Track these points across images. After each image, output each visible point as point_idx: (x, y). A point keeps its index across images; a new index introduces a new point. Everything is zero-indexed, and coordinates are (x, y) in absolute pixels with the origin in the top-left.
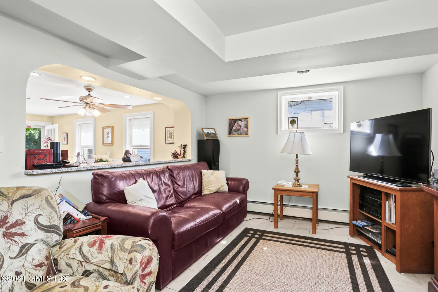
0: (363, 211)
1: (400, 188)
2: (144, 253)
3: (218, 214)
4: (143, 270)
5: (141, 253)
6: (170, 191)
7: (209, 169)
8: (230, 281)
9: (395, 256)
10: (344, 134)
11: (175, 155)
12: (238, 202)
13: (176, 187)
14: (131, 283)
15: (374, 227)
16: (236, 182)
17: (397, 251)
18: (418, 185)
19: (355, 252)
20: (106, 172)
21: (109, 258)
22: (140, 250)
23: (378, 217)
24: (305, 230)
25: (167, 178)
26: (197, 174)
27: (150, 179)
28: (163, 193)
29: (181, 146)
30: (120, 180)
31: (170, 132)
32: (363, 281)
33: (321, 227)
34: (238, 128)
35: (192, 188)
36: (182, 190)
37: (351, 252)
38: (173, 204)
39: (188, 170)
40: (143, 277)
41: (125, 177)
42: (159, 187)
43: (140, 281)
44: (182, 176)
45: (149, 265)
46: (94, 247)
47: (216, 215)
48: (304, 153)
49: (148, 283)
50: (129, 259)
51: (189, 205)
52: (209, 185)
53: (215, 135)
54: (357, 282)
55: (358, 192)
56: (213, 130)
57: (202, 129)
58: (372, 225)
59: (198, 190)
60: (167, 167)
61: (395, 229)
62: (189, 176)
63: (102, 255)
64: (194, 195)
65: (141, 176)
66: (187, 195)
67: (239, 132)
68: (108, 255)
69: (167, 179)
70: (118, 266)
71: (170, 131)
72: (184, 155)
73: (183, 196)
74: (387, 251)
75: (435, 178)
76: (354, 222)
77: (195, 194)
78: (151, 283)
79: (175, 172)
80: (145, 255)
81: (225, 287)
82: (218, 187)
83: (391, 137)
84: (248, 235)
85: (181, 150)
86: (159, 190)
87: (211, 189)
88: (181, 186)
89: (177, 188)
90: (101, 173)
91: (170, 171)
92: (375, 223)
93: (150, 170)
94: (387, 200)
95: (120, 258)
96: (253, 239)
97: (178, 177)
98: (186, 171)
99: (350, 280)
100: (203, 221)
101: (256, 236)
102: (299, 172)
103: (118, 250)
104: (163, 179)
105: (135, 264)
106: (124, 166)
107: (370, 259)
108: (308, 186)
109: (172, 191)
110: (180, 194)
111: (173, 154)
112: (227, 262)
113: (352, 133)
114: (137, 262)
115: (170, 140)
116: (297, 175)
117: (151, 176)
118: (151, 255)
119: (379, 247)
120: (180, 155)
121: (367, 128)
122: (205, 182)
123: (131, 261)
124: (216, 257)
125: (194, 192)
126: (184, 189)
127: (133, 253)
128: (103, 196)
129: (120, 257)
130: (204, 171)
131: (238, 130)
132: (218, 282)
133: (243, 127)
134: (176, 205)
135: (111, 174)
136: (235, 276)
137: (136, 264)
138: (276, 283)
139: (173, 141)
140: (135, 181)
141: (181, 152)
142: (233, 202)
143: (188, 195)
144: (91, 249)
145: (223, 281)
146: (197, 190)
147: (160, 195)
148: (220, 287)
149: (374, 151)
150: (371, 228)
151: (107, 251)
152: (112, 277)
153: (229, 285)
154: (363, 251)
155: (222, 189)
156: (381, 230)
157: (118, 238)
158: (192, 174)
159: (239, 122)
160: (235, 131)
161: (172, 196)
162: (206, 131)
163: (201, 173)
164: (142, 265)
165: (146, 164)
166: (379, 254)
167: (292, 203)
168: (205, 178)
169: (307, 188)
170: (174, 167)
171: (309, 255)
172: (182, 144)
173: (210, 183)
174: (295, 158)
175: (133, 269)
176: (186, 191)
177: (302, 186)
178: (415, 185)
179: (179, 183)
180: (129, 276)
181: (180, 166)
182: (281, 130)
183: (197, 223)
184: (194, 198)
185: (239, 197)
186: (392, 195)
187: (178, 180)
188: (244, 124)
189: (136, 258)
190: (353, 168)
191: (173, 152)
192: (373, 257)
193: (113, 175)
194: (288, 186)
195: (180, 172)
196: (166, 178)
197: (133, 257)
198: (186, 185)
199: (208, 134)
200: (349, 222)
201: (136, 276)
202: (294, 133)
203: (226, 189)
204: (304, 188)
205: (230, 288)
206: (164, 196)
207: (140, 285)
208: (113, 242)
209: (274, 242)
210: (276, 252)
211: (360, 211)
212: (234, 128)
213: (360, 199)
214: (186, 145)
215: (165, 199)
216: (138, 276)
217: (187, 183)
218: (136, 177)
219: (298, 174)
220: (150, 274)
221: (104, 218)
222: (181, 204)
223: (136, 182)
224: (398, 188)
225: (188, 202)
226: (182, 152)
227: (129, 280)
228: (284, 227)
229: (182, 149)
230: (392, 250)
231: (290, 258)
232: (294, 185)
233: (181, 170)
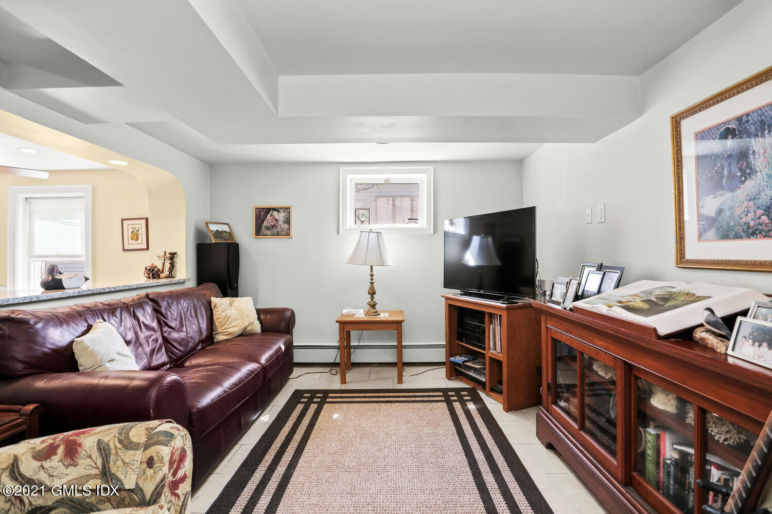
0: (462, 341)
1: (507, 306)
2: (173, 444)
3: (256, 370)
4: (174, 474)
5: (169, 445)
6: (157, 340)
7: (221, 295)
8: (293, 473)
9: (501, 393)
10: (435, 235)
11: (153, 273)
12: (283, 348)
13: (166, 332)
14: (152, 502)
15: (476, 361)
16: (274, 316)
17: (504, 387)
18: (523, 301)
19: (455, 398)
20: (17, 313)
21: (98, 468)
22: (165, 441)
23: (481, 347)
24: (387, 380)
25: (149, 316)
26: (204, 306)
27: (117, 320)
28: (145, 345)
29: (165, 255)
30: (55, 326)
31: (135, 228)
32: (471, 431)
33: (408, 372)
34: (273, 224)
35: (197, 332)
36: (179, 336)
37: (452, 398)
38: (164, 364)
39: (186, 300)
40: (175, 485)
41: (64, 319)
42: (136, 335)
43: (170, 495)
44: (176, 310)
45: (182, 464)
46: (53, 457)
47: (252, 372)
48: (382, 263)
49: (183, 495)
50: (145, 460)
51: (194, 362)
52: (228, 323)
53: (231, 234)
54: (464, 434)
55: (455, 315)
56: (227, 226)
57: (207, 224)
58: (473, 360)
59: (207, 334)
60: (147, 296)
61: (501, 359)
62: (189, 310)
63: (78, 467)
64: (200, 344)
65: (98, 315)
66: (188, 345)
67: (275, 231)
68: (93, 464)
69: (150, 318)
70: (122, 477)
71: (134, 226)
72: (170, 273)
73: (181, 348)
74: (492, 390)
75: (542, 290)
76: (452, 359)
77: (202, 341)
78: (186, 494)
79: (164, 304)
80: (175, 448)
81: (288, 484)
82: (243, 327)
83: (490, 239)
84: (303, 400)
85: (164, 263)
86: (136, 341)
87: (230, 330)
88: (176, 329)
89: (169, 333)
90: (7, 314)
91: (154, 301)
92: (476, 356)
93: (113, 302)
94: (491, 323)
95: (124, 463)
96: (313, 405)
97: (169, 313)
98: (182, 301)
99: (456, 433)
100: (235, 385)
101: (315, 400)
102: (374, 293)
103: (118, 450)
104: (141, 318)
105: (160, 465)
106: (53, 297)
107: (474, 404)
108: (388, 314)
109: (160, 340)
110: (175, 344)
111: (149, 270)
112: (279, 447)
113: (446, 234)
114: (163, 462)
115: (133, 244)
116: (372, 298)
117: (118, 314)
118: (184, 445)
119: (483, 385)
120: (162, 272)
121: (460, 228)
122: (218, 318)
123: (150, 463)
124: (258, 444)
125: (201, 339)
126: (183, 335)
127: (153, 448)
128: (16, 363)
129: (125, 460)
130: (215, 300)
131: (273, 226)
132: (273, 480)
133: (281, 222)
134: (168, 366)
135: (34, 315)
136: (299, 465)
137: (163, 465)
138: (364, 460)
139: (141, 245)
140: (86, 325)
141: (163, 266)
142: (275, 348)
143: (191, 345)
144: (46, 464)
145: (281, 476)
146: (205, 333)
147: (138, 349)
148: (278, 487)
149: (471, 259)
150: (473, 364)
151: (90, 457)
152: (107, 503)
153: (293, 479)
154: (465, 396)
155: (251, 330)
156: (484, 364)
157: (109, 429)
158: (194, 305)
159: (273, 213)
160: (268, 228)
161: (160, 349)
162: (213, 228)
163: (210, 303)
164: (173, 465)
165: (102, 291)
166: (483, 395)
167: (363, 342)
168: (217, 312)
169: (387, 316)
170: (159, 294)
171: (399, 413)
172: (165, 252)
173: (228, 320)
174: (369, 272)
175: (156, 476)
176: (186, 337)
177: (379, 314)
178: (520, 301)
179: (173, 324)
180: (148, 489)
181: (171, 292)
182: (345, 229)
183: (227, 389)
184: (200, 349)
185: (283, 340)
186: (497, 315)
187: (170, 319)
188: (284, 217)
189: (160, 455)
190: (448, 284)
191: (148, 265)
192: (477, 400)
193: (38, 317)
194: (360, 316)
195: (172, 303)
196: (146, 316)
197: (154, 454)
198: (185, 327)
199: (218, 234)
200: (444, 360)
201: (162, 487)
202: (368, 233)
203: (257, 327)
204: (384, 316)
205: (296, 484)
206: (148, 349)
207: (171, 501)
208: (102, 438)
209: (345, 405)
210: (353, 418)
211: (459, 342)
212: (265, 224)
213: (458, 326)
214: (176, 253)
215: (148, 355)
216: (167, 485)
217: (186, 322)
218: (89, 318)
219: (374, 296)
220: (183, 479)
221: (31, 407)
222: (177, 363)
223: (90, 327)
224: (505, 306)
225: (193, 358)
226: (168, 266)
227: (148, 497)
228: (356, 380)
229: (166, 261)
230: (497, 387)
231: (375, 422)
232: (367, 314)
233: (173, 300)
